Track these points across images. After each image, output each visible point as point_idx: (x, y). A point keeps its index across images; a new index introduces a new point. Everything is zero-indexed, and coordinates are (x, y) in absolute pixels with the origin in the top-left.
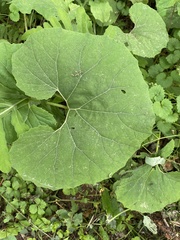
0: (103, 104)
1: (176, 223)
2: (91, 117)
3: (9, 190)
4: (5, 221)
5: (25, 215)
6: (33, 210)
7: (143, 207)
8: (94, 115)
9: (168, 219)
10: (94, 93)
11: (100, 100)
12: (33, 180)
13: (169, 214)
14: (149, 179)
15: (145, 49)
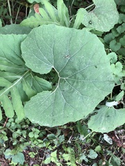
0: (83, 76)
1: (123, 137)
2: (75, 84)
3: (13, 124)
4: (14, 144)
5: (26, 138)
6: (31, 135)
7: (103, 130)
8: (77, 82)
9: (118, 135)
10: (77, 69)
11: (82, 73)
12: (38, 122)
13: (119, 131)
14: (107, 113)
15: (103, 25)
